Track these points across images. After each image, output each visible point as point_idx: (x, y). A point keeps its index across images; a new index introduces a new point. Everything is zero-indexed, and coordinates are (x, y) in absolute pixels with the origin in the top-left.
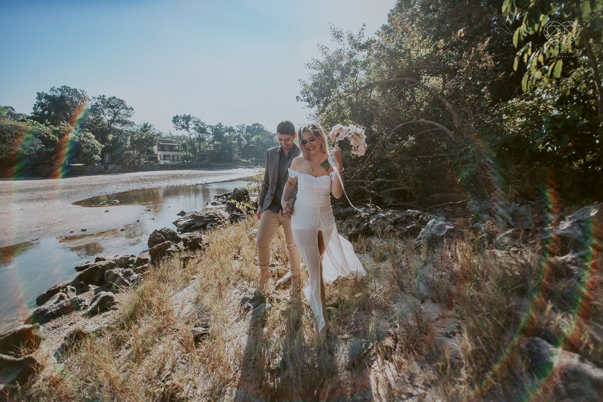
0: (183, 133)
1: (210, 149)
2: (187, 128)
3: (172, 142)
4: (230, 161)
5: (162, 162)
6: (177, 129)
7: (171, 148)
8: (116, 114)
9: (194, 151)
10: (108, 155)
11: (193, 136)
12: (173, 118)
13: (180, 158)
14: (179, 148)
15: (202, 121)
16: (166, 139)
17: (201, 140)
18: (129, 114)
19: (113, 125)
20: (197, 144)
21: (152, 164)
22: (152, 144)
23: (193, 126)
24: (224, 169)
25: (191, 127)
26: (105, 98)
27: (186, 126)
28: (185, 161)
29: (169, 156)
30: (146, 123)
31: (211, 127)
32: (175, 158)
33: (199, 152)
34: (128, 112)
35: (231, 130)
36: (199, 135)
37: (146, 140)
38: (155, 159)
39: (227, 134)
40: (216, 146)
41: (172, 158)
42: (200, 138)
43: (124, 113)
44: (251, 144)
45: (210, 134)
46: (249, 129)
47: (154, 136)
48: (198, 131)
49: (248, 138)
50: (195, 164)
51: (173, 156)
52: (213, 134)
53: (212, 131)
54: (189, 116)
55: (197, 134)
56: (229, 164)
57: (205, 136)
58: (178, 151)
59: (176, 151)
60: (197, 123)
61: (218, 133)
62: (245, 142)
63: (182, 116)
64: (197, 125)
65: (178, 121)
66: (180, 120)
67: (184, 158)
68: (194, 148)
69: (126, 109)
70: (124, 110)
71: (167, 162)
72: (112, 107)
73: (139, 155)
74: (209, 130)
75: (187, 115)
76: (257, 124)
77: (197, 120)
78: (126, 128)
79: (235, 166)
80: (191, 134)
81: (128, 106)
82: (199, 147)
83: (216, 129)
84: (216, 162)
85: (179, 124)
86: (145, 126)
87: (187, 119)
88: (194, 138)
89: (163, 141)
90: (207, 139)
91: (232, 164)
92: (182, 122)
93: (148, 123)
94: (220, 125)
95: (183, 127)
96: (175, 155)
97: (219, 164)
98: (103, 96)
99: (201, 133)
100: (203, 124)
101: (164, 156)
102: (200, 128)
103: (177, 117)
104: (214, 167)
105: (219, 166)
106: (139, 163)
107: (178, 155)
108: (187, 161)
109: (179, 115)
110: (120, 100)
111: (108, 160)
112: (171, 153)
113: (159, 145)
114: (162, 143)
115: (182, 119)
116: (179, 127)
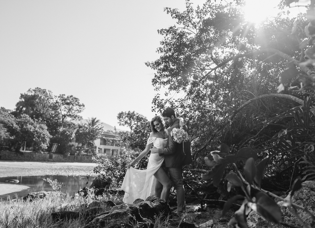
3: (114, 137)
6: (120, 125)
7: (113, 143)
8: (70, 110)
10: (55, 145)
12: (118, 114)
18: (80, 110)
19: (65, 119)
22: (93, 137)
26: (64, 96)
27: (129, 121)
29: (109, 150)
30: (94, 118)
34: (80, 108)
41: (111, 152)
43: (76, 109)
51: (113, 151)
54: (133, 112)
59: (116, 145)
65: (123, 117)
69: (80, 106)
70: (77, 107)
72: (68, 104)
75: (131, 112)
78: (76, 122)
81: (81, 103)
85: (123, 120)
86: (93, 121)
87: (131, 115)
89: (106, 136)
92: (126, 118)
93: (95, 119)
95: (126, 122)
96: (115, 150)
98: (62, 95)
101: (105, 150)
103: (122, 113)
106: (78, 154)
107: (118, 150)
109: (124, 112)
110: (75, 99)
111: (55, 149)
112: (111, 148)
113: (102, 139)
114: (105, 137)
115: (126, 115)
116: (122, 123)
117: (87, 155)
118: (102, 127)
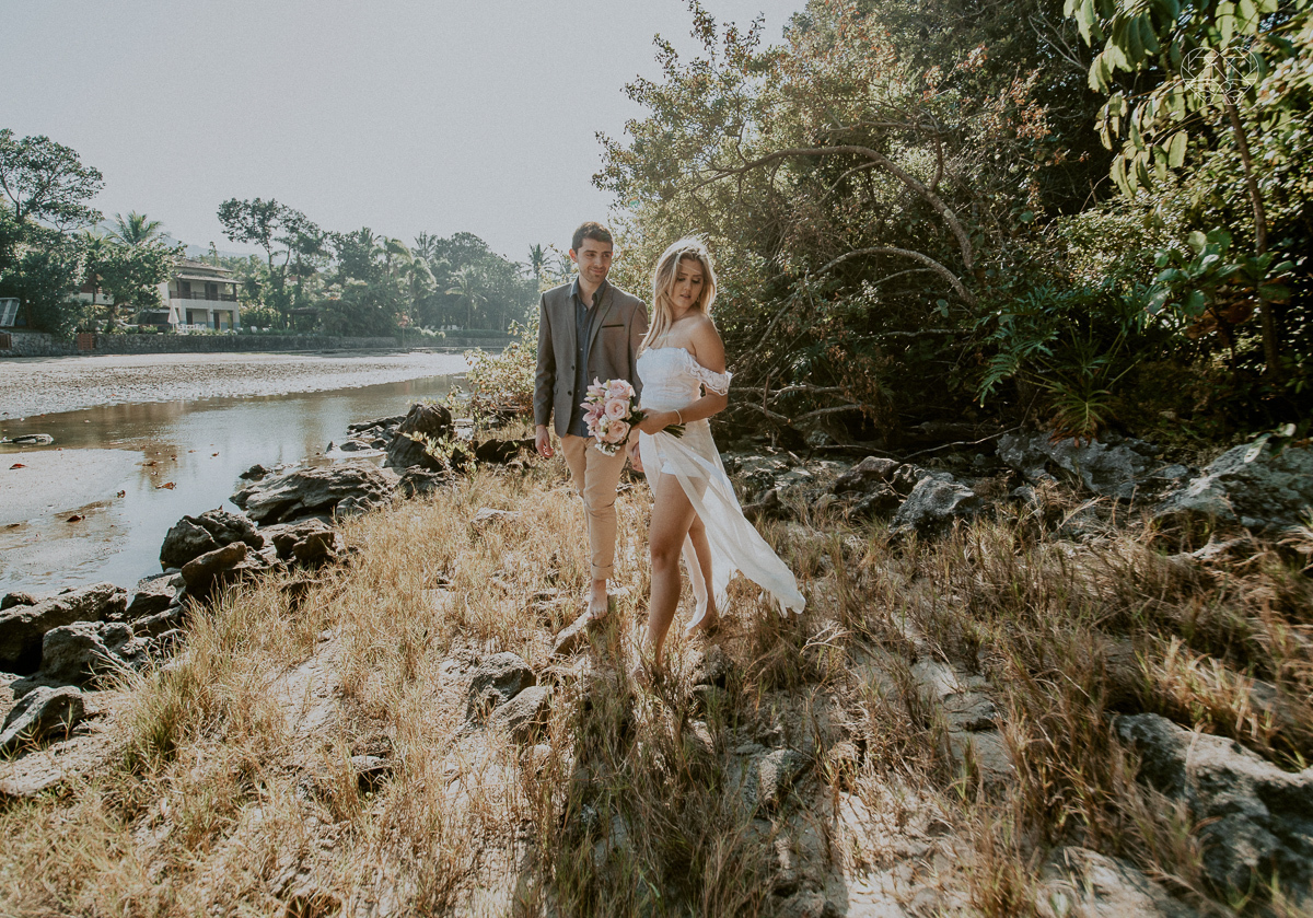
1: (332, 297)
2: (264, 237)
3: (214, 273)
4: (385, 332)
5: (183, 330)
6: (231, 239)
7: (212, 290)
8: (43, 187)
9: (280, 300)
10: (10, 303)
11: (278, 262)
12: (222, 206)
13: (237, 320)
14: (235, 290)
15: (311, 219)
16: (198, 266)
17: (303, 271)
18: (85, 188)
19: (32, 218)
20: (290, 283)
21: (154, 335)
22: (153, 276)
23: (282, 233)
24: (368, 353)
25: (275, 233)
26: (12, 138)
27: (259, 230)
28: (254, 328)
29: (204, 311)
30: (139, 215)
31: (336, 237)
32: (223, 319)
33: (297, 305)
34: (82, 184)
35: (393, 247)
36: (298, 259)
37: (136, 263)
38: (160, 319)
39: (382, 258)
40: (349, 291)
41: (211, 318)
42: (302, 266)
43: (70, 186)
44: (448, 287)
45: (330, 255)
46: (444, 248)
47: (162, 253)
48: (295, 247)
49: (439, 271)
51: (216, 314)
52: (339, 257)
53: (337, 248)
54: (272, 204)
55: (293, 256)
56: (385, 340)
57: (315, 260)
58: (233, 298)
59: (225, 298)
60: (293, 225)
61: (356, 254)
62: (432, 281)
63: (250, 203)
64: (293, 230)
65: (237, 216)
66: (242, 215)
67: (249, 320)
68: (281, 292)
69: (81, 174)
70: (72, 176)
71: (200, 329)
72: (35, 166)
73: (111, 309)
74: (328, 246)
75: (265, 200)
76: (467, 236)
77: (294, 217)
78: (71, 228)
79: (400, 345)
80: (276, 253)
81: (86, 165)
82: (298, 290)
83: (350, 245)
84: (346, 333)
85: (238, 225)
86: (136, 225)
87: (265, 211)
88: (284, 266)
89: (186, 270)
90: (321, 270)
91: (392, 340)
92: (250, 220)
93: (144, 217)
94: (365, 236)
95: (251, 233)
96: (222, 311)
97: (357, 340)
99: (304, 251)
100: (311, 227)
101: (190, 314)
102: (302, 238)
103: (234, 203)
104: (340, 346)
105: (354, 346)
106: (109, 330)
107: (231, 312)
108: (259, 327)
109: (240, 199)
110: (60, 149)
111: (10, 317)
112: (211, 305)
113: (174, 280)
114: (185, 273)
115: (249, 211)
116: (239, 232)
117: (141, 332)
118: (181, 246)
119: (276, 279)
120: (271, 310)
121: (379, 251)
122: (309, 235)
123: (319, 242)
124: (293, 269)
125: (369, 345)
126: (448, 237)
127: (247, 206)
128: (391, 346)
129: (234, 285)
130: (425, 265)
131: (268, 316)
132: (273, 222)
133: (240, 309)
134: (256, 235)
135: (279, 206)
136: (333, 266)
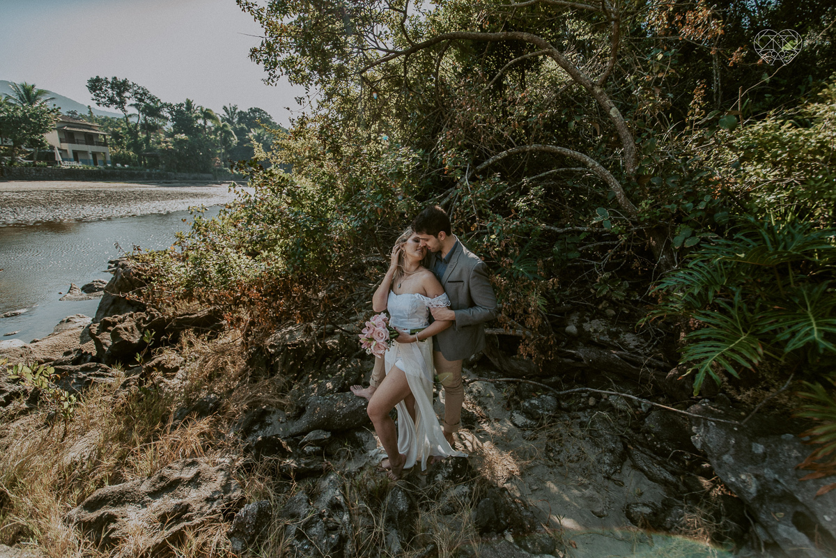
0: (113, 112)
1: (167, 146)
2: (121, 104)
3: (90, 127)
4: (205, 171)
5: (66, 165)
6: (99, 104)
7: (90, 139)
9: (136, 146)
11: (133, 120)
12: (89, 81)
13: (109, 159)
14: (106, 139)
15: (153, 93)
16: (78, 122)
17: (150, 128)
20: (142, 136)
21: (43, 168)
22: (41, 128)
23: (134, 101)
24: (194, 184)
25: (129, 102)
27: (117, 99)
28: (119, 165)
29: (85, 153)
30: (29, 85)
31: (169, 106)
32: (99, 158)
33: (146, 151)
35: (207, 115)
36: (145, 119)
38: (49, 157)
39: (201, 121)
40: (180, 143)
41: (91, 157)
42: (149, 125)
44: (245, 143)
45: (167, 119)
46: (242, 116)
48: (143, 111)
49: (239, 132)
50: (136, 172)
51: (94, 154)
52: (173, 120)
53: (172, 114)
54: (125, 82)
55: (142, 117)
56: (205, 175)
57: (158, 122)
58: (105, 144)
59: (99, 144)
60: (142, 95)
61: (184, 117)
62: (235, 140)
63: (110, 80)
64: (141, 100)
65: (101, 89)
66: (104, 88)
67: (116, 159)
68: (136, 142)
71: (79, 166)
74: (165, 112)
75: (121, 78)
76: (258, 110)
77: (140, 91)
79: (216, 179)
80: (130, 116)
82: (147, 139)
83: (179, 112)
84: (179, 170)
85: (102, 95)
86: (28, 91)
87: (121, 87)
88: (137, 124)
90: (165, 128)
91: (210, 176)
92: (110, 91)
93: (33, 86)
94: (189, 106)
95: (112, 101)
96: (99, 153)
97: (184, 175)
99: (149, 115)
100: (152, 99)
101: (75, 153)
102: (147, 106)
103: (98, 80)
104: (175, 179)
105: (185, 179)
106: (11, 164)
107: (104, 153)
108: (123, 165)
109: (102, 77)
112: (90, 148)
113: (60, 130)
114: (68, 127)
115: (109, 85)
116: (103, 100)
117: (35, 166)
118: (56, 107)
119: (132, 132)
120: (131, 153)
121: (198, 117)
122: (152, 104)
123: (159, 109)
124: (143, 126)
125: (195, 179)
126: (246, 110)
127: (107, 82)
128: (210, 179)
129: (104, 136)
130: (230, 128)
131: (130, 157)
132: (127, 94)
133: (110, 151)
134: (117, 103)
135: (130, 83)
136: (169, 126)
